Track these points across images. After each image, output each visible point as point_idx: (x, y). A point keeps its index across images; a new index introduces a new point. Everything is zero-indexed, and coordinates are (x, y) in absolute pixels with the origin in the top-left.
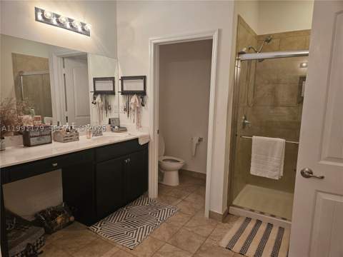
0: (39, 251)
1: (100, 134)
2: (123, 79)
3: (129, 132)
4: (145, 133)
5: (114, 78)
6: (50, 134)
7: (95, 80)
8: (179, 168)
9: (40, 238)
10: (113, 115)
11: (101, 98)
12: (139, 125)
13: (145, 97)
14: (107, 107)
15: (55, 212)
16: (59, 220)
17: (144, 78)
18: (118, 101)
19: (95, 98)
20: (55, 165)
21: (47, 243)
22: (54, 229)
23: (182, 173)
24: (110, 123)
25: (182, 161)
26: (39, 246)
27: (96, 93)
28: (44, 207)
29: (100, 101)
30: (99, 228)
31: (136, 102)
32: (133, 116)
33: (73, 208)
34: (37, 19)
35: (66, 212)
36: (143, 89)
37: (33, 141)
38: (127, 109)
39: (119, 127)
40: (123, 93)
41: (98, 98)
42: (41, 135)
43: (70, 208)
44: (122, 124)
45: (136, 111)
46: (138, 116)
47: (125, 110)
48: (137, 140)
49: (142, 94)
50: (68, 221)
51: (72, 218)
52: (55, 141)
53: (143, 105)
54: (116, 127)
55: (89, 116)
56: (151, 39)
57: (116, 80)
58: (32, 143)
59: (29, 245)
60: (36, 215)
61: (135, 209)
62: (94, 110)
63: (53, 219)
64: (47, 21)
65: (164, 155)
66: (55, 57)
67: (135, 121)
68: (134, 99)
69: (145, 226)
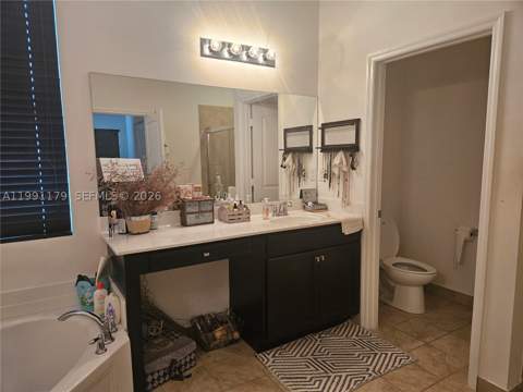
0: (187, 373)
1: (285, 213)
2: (324, 127)
3: (329, 212)
4: (356, 215)
5: (311, 127)
6: (213, 211)
7: (286, 131)
8: (426, 282)
9: (190, 355)
10: (308, 185)
11: (293, 157)
12: (346, 202)
13: (357, 155)
14: (300, 172)
15: (216, 321)
16: (218, 334)
17: (357, 122)
18: (316, 163)
19: (284, 159)
20: (206, 255)
21: (199, 364)
22: (212, 346)
23: (431, 291)
24: (301, 197)
25: (432, 270)
26: (188, 366)
27: (287, 151)
28: (204, 312)
29: (291, 163)
30: (272, 360)
31: (341, 162)
32: (338, 186)
33: (239, 319)
34: (202, 55)
35: (230, 324)
36: (354, 142)
37: (190, 219)
38: (328, 176)
39: (315, 203)
40: (325, 149)
41: (289, 158)
42: (201, 212)
43: (236, 320)
44: (321, 199)
45: (342, 177)
46: (345, 186)
47: (326, 176)
48: (339, 225)
49: (352, 150)
50: (230, 338)
51: (236, 335)
52: (221, 220)
53: (353, 168)
54: (310, 204)
55: (277, 185)
56: (370, 55)
57: (315, 129)
58: (189, 221)
59: (174, 361)
60: (192, 321)
61: (334, 340)
62: (283, 177)
63: (211, 331)
64: (216, 55)
65: (397, 256)
66: (240, 104)
67: (341, 195)
68: (339, 158)
69: (344, 375)
